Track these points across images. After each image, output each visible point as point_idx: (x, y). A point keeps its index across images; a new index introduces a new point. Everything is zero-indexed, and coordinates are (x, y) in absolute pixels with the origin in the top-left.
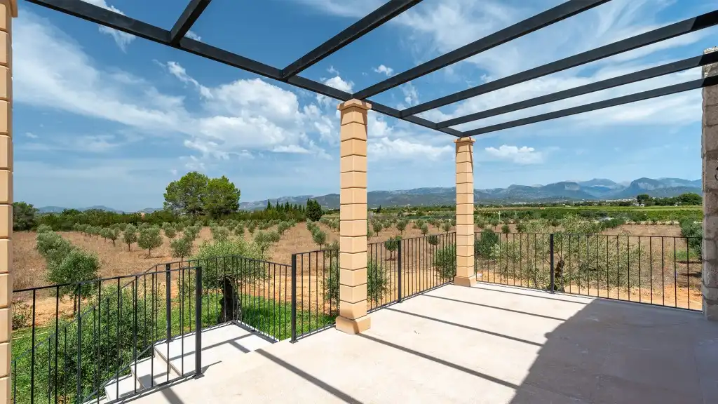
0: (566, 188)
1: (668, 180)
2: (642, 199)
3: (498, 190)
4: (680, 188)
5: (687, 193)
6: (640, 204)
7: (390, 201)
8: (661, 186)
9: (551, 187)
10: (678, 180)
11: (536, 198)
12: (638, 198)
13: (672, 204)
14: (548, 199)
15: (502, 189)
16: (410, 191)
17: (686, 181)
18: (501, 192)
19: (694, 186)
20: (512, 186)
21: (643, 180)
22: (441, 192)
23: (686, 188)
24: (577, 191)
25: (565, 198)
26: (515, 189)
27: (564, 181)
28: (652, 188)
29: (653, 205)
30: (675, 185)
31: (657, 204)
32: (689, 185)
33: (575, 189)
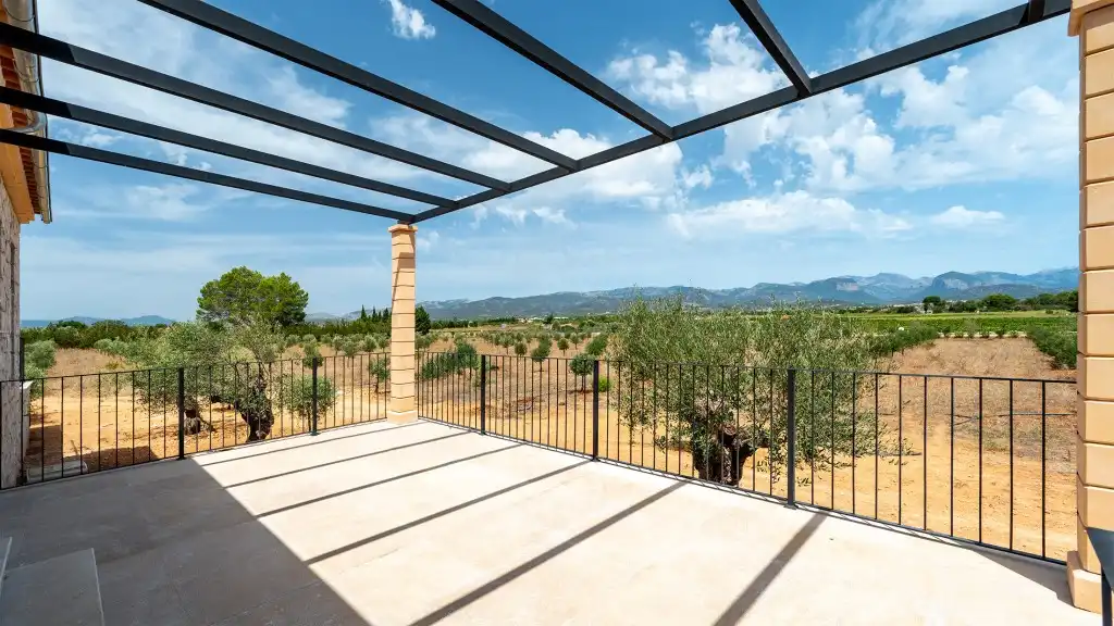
0: (839, 287)
1: (988, 274)
2: (931, 302)
3: (739, 291)
4: (1004, 286)
5: (994, 293)
6: (926, 310)
8: (977, 284)
9: (814, 286)
10: (1003, 275)
12: (925, 301)
13: (972, 310)
15: (743, 290)
16: (611, 292)
17: (1015, 277)
19: (1028, 283)
20: (760, 285)
21: (951, 275)
23: (1014, 286)
24: (856, 292)
25: (836, 302)
27: (836, 277)
28: (963, 286)
29: (946, 311)
30: (997, 281)
31: (951, 310)
32: (1018, 282)
33: (851, 288)
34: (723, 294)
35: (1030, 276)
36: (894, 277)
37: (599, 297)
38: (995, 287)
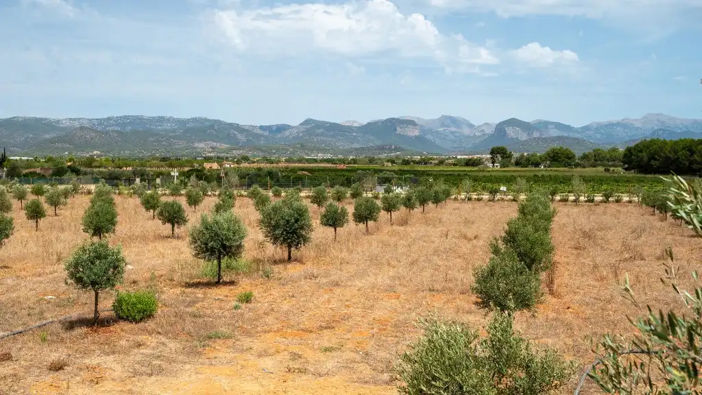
1: (546, 124)
2: (499, 153)
3: (281, 128)
4: (559, 138)
6: (493, 163)
7: (52, 141)
8: (536, 135)
9: (371, 128)
10: (558, 126)
11: (347, 147)
12: (493, 152)
13: (536, 165)
14: (369, 149)
15: (288, 127)
16: (100, 122)
17: (568, 128)
18: (287, 133)
19: (579, 136)
20: (307, 122)
21: (513, 122)
22: (168, 126)
23: (567, 138)
24: (417, 137)
25: (396, 149)
26: (312, 127)
27: (396, 116)
28: (524, 137)
29: (512, 164)
30: (554, 133)
31: (517, 164)
32: (572, 135)
33: (413, 132)
34: (260, 132)
35: (583, 128)
36: (454, 121)
37: (82, 128)
38: (553, 139)
